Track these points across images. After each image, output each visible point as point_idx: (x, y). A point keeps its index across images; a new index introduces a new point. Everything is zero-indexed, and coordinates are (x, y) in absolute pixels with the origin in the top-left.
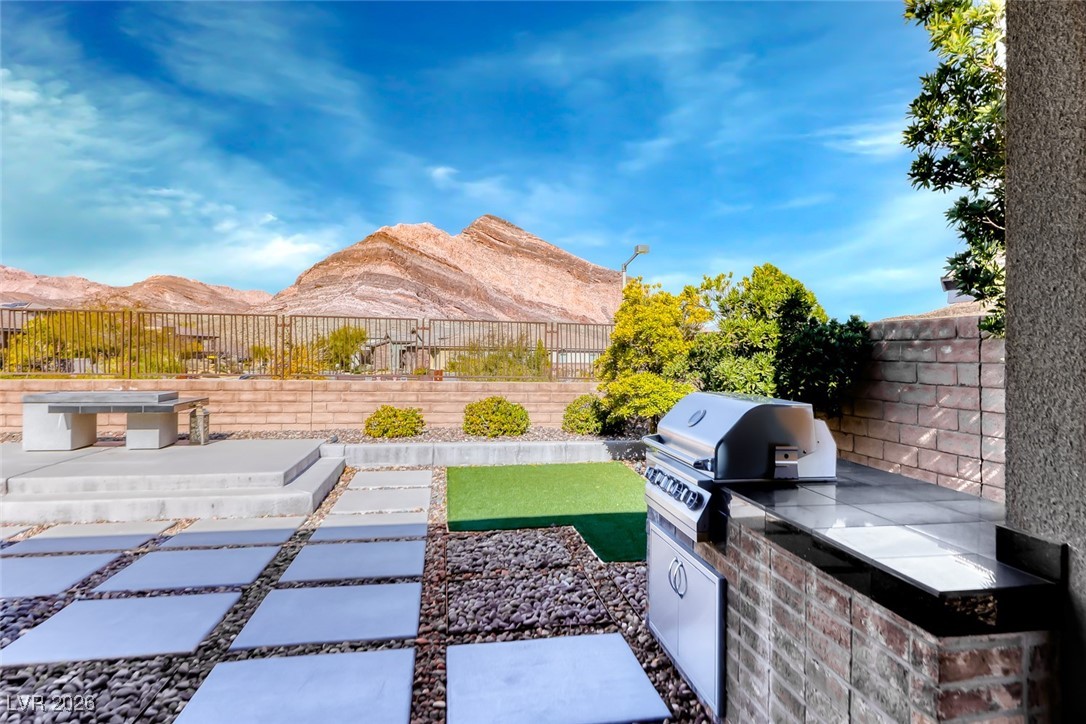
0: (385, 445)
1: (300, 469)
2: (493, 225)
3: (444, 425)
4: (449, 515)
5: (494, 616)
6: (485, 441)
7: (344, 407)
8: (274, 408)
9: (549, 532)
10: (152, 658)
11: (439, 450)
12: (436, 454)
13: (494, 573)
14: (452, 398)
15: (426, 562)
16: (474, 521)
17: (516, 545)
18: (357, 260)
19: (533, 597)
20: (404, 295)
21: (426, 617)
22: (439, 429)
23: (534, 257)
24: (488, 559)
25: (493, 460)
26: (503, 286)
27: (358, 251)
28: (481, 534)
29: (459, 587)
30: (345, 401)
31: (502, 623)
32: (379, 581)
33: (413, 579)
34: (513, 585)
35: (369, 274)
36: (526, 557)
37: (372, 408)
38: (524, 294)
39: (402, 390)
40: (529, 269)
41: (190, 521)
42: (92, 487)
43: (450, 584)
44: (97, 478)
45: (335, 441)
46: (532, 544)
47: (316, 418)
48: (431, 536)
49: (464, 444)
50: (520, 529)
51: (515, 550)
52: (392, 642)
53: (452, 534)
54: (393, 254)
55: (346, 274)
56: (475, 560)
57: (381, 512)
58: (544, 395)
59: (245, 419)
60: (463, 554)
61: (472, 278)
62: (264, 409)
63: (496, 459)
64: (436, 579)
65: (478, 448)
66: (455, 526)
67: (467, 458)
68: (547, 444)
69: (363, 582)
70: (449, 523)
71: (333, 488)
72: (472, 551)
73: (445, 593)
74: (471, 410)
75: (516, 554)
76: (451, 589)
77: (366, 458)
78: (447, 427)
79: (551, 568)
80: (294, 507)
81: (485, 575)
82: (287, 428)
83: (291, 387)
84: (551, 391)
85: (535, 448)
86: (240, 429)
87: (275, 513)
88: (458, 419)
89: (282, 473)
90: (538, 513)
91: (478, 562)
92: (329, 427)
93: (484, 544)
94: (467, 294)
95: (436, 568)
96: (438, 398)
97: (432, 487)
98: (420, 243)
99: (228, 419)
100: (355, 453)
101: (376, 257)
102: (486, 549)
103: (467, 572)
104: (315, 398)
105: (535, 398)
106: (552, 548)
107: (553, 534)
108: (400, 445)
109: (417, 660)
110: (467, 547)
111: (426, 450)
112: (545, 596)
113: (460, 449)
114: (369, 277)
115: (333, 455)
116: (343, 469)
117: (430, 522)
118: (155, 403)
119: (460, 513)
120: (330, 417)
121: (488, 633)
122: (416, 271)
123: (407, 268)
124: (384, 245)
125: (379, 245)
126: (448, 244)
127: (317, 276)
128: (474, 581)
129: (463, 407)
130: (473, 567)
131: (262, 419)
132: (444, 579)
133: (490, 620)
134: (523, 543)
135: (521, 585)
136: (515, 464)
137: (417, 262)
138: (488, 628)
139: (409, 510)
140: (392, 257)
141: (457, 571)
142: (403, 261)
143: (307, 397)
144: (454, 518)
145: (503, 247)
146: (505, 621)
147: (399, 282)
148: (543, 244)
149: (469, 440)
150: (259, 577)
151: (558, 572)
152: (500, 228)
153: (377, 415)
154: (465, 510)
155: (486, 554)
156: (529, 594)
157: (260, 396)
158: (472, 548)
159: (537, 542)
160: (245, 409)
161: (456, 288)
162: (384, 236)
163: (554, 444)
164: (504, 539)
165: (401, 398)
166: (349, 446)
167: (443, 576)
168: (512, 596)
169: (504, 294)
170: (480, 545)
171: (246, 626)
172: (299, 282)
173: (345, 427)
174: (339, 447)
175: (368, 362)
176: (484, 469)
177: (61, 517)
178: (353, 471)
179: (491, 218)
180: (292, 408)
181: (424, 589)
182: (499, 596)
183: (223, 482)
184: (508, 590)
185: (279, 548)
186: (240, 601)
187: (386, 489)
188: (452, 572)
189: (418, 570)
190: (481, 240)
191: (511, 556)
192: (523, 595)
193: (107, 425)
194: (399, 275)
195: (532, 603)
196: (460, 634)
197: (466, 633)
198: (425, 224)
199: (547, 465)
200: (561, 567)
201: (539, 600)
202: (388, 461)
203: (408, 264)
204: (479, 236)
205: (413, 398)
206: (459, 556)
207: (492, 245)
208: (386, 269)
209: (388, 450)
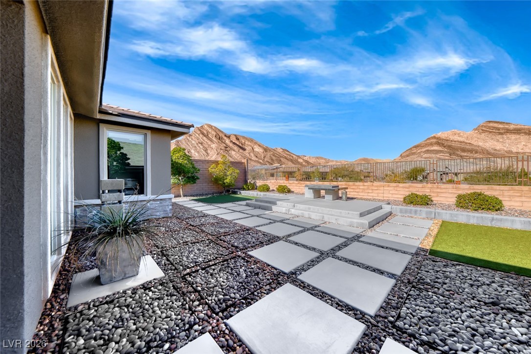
0: (412, 208)
1: (369, 212)
2: (491, 125)
3: (446, 202)
4: (433, 246)
5: (434, 331)
6: (468, 212)
7: (396, 192)
8: (370, 191)
9: (508, 277)
10: (276, 269)
11: (438, 213)
12: (436, 214)
13: (448, 293)
14: (450, 191)
15: (406, 268)
16: (447, 253)
17: (473, 278)
18: (423, 146)
19: (476, 331)
20: (443, 156)
21: (387, 305)
22: (442, 204)
23: (519, 134)
24: (447, 281)
25: (473, 221)
26: (498, 147)
27: (423, 144)
28: (449, 262)
29: (417, 293)
30: (396, 190)
31: (437, 341)
32: (374, 270)
33: (392, 276)
34: (460, 309)
35: (428, 150)
36: (480, 290)
37: (407, 194)
38: (512, 150)
39: (423, 187)
40: (516, 139)
41: (329, 223)
42: (310, 209)
43: (413, 289)
44: (311, 207)
45: (389, 204)
46: (488, 282)
47: (385, 195)
48: (417, 254)
49: (455, 212)
50: (481, 267)
51: (471, 282)
52: (358, 312)
53: (430, 256)
54: (438, 143)
55: (418, 151)
56: (437, 278)
57: (397, 235)
58: (517, 193)
59: (361, 194)
60: (430, 271)
61: (479, 146)
62: (367, 191)
63: (475, 221)
64: (406, 281)
65: (462, 215)
66: (433, 253)
67: (455, 218)
68: (517, 219)
69: (367, 268)
70: (431, 250)
71: (383, 221)
72: (437, 272)
73: (406, 293)
74: (460, 197)
75: (472, 285)
76: (412, 293)
77: (401, 211)
78: (447, 203)
79: (502, 309)
80: (362, 225)
81: (440, 292)
82: (374, 198)
83: (376, 185)
84: (523, 191)
85: (506, 220)
86: (360, 197)
87: (355, 226)
88: (453, 200)
89: (359, 213)
90: (500, 260)
91: (439, 280)
92: (390, 199)
93: (448, 269)
94: (476, 152)
95: (409, 274)
96: (442, 191)
97: (429, 229)
98: (451, 137)
99: (356, 194)
100: (396, 209)
101: (431, 144)
102: (448, 273)
103: (428, 284)
104: (385, 189)
105: (509, 194)
106: (508, 291)
107: (511, 280)
108: (418, 208)
109: (365, 335)
110: (436, 268)
111: (431, 212)
112: (489, 335)
113: (451, 214)
114: (428, 151)
115: (387, 209)
116: (390, 214)
117: (420, 246)
118: (331, 188)
119: (440, 246)
120: (391, 195)
121: (423, 343)
122: (449, 147)
123: (444, 147)
124: (434, 140)
125: (432, 141)
126: (465, 136)
127: (407, 153)
128: (430, 293)
129: (456, 195)
130: (435, 282)
131: (366, 194)
132: (412, 283)
133: (429, 334)
134: (480, 279)
135: (467, 313)
136: (490, 225)
137: (449, 144)
138: (424, 338)
139: (412, 237)
140: (438, 144)
141: (421, 281)
142: (443, 144)
143: (382, 188)
144: (434, 248)
145: (497, 132)
146: (441, 340)
147: (441, 151)
148: (526, 127)
149: (458, 210)
150: (331, 250)
151: (509, 316)
152: (496, 125)
153: (409, 196)
154: (443, 245)
155: (447, 277)
156: (472, 325)
157: (366, 187)
158: (438, 269)
159: (493, 282)
160: (361, 191)
161: (471, 151)
162: (434, 137)
163: (522, 219)
164: (465, 271)
165: (422, 190)
166: (393, 206)
167: (411, 281)
168: (457, 319)
169: (499, 151)
170: (444, 270)
171: (311, 269)
172: (401, 156)
173: (397, 199)
174: (389, 206)
175: (426, 178)
176: (466, 225)
177: (302, 215)
178: (395, 215)
179: (490, 122)
180: (377, 192)
181: (396, 284)
182: (446, 313)
183: (341, 213)
184: (454, 312)
185: (346, 240)
186: (318, 258)
187: (406, 225)
188: (419, 280)
189: (398, 272)
190: (484, 131)
191: (466, 285)
192: (466, 324)
193: (323, 192)
194: (441, 149)
195: (473, 335)
196: (402, 330)
197: (405, 333)
198: (453, 130)
199: (517, 230)
200: (515, 312)
201: (482, 335)
202: (411, 214)
203: (445, 145)
204: (483, 130)
205: (429, 191)
206: (428, 272)
207: (490, 132)
208: (436, 148)
209: (411, 210)
